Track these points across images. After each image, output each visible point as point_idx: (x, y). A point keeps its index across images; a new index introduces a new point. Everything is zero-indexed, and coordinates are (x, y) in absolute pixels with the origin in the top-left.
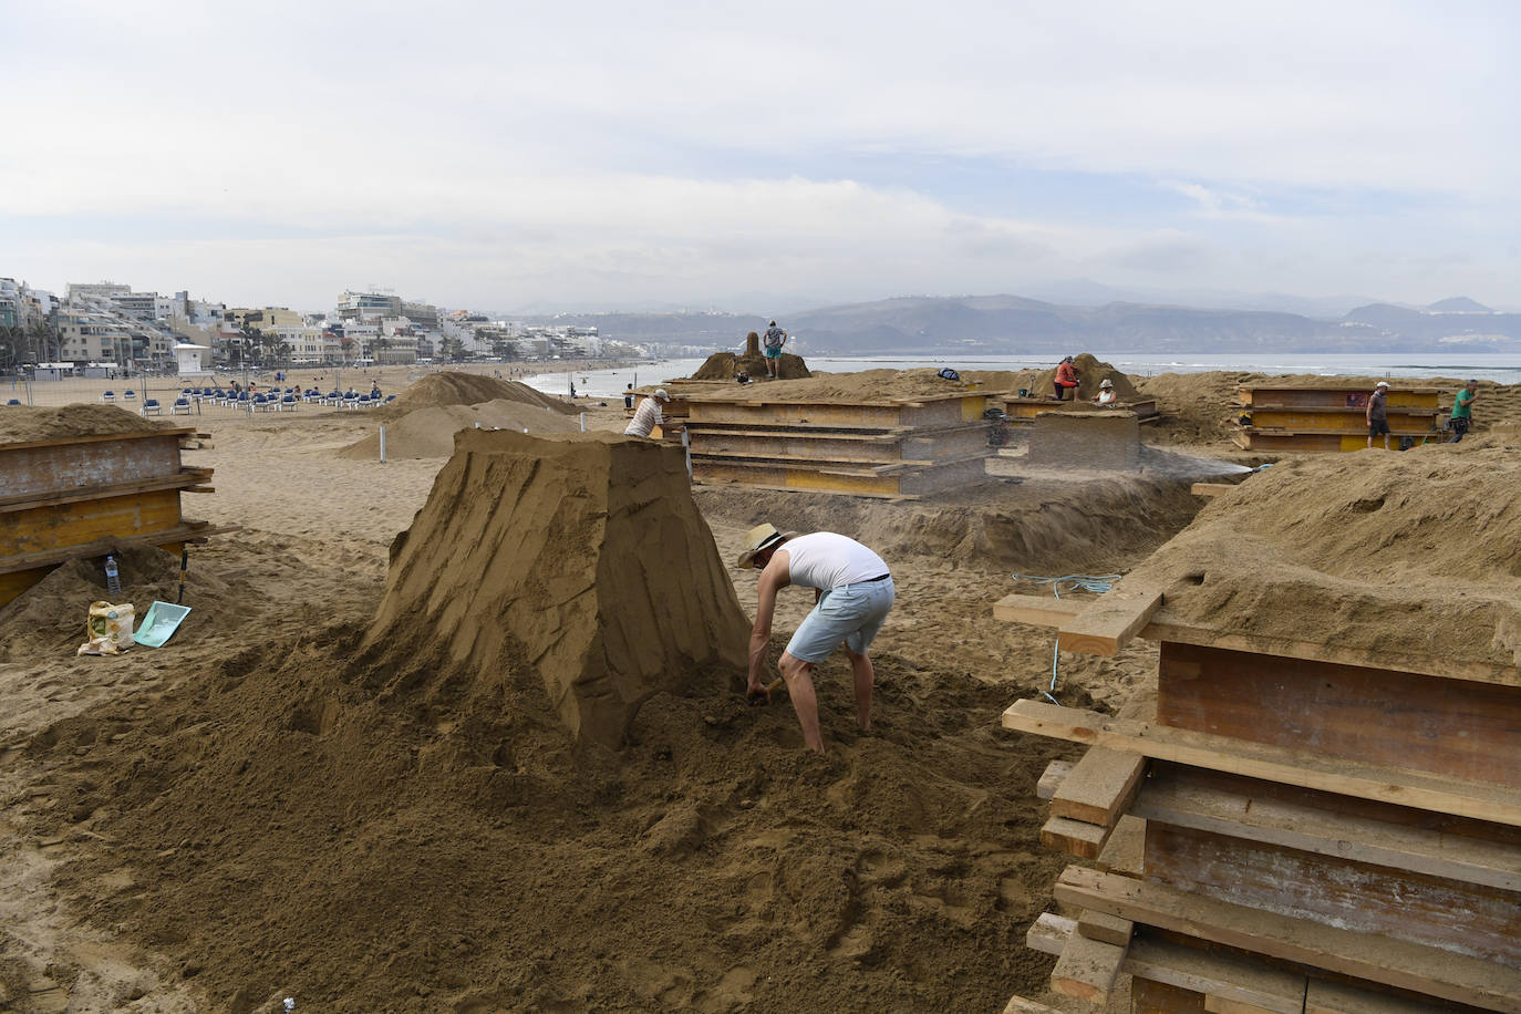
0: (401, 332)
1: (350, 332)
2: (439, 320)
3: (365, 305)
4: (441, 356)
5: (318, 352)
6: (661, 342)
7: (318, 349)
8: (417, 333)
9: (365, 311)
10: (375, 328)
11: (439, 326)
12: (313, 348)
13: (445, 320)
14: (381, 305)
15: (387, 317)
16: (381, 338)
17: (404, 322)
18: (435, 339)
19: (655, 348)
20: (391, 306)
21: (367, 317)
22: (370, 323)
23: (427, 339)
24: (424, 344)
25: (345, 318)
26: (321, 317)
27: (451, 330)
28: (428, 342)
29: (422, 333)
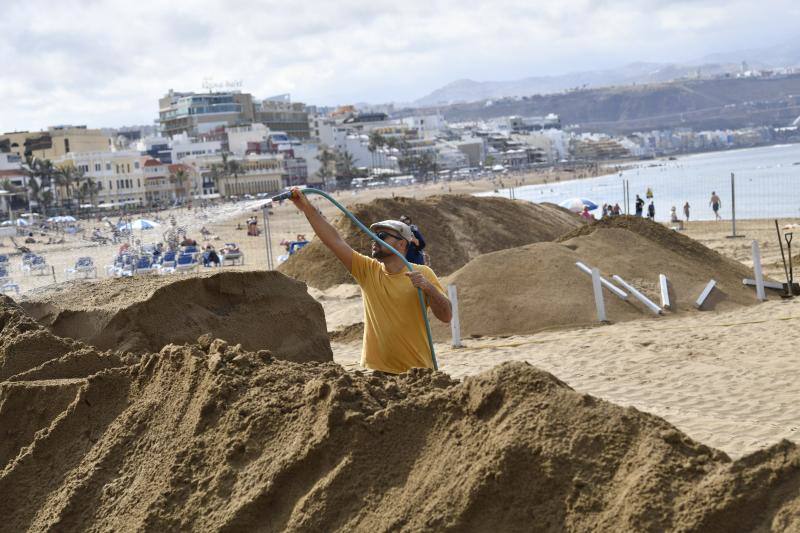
0: (256, 148)
1: (180, 155)
2: (312, 125)
3: (200, 110)
4: (320, 180)
5: (135, 189)
6: (661, 129)
7: (135, 183)
8: (280, 148)
9: (202, 120)
10: (216, 145)
11: (313, 134)
12: (127, 184)
13: (320, 124)
14: (225, 109)
15: (231, 126)
16: (229, 159)
17: (259, 132)
18: (309, 154)
19: (652, 140)
20: (238, 109)
21: (203, 128)
22: (210, 137)
23: (297, 155)
24: (292, 163)
25: (170, 133)
26: (132, 135)
27: (329, 138)
28: (300, 160)
29: (288, 147)
